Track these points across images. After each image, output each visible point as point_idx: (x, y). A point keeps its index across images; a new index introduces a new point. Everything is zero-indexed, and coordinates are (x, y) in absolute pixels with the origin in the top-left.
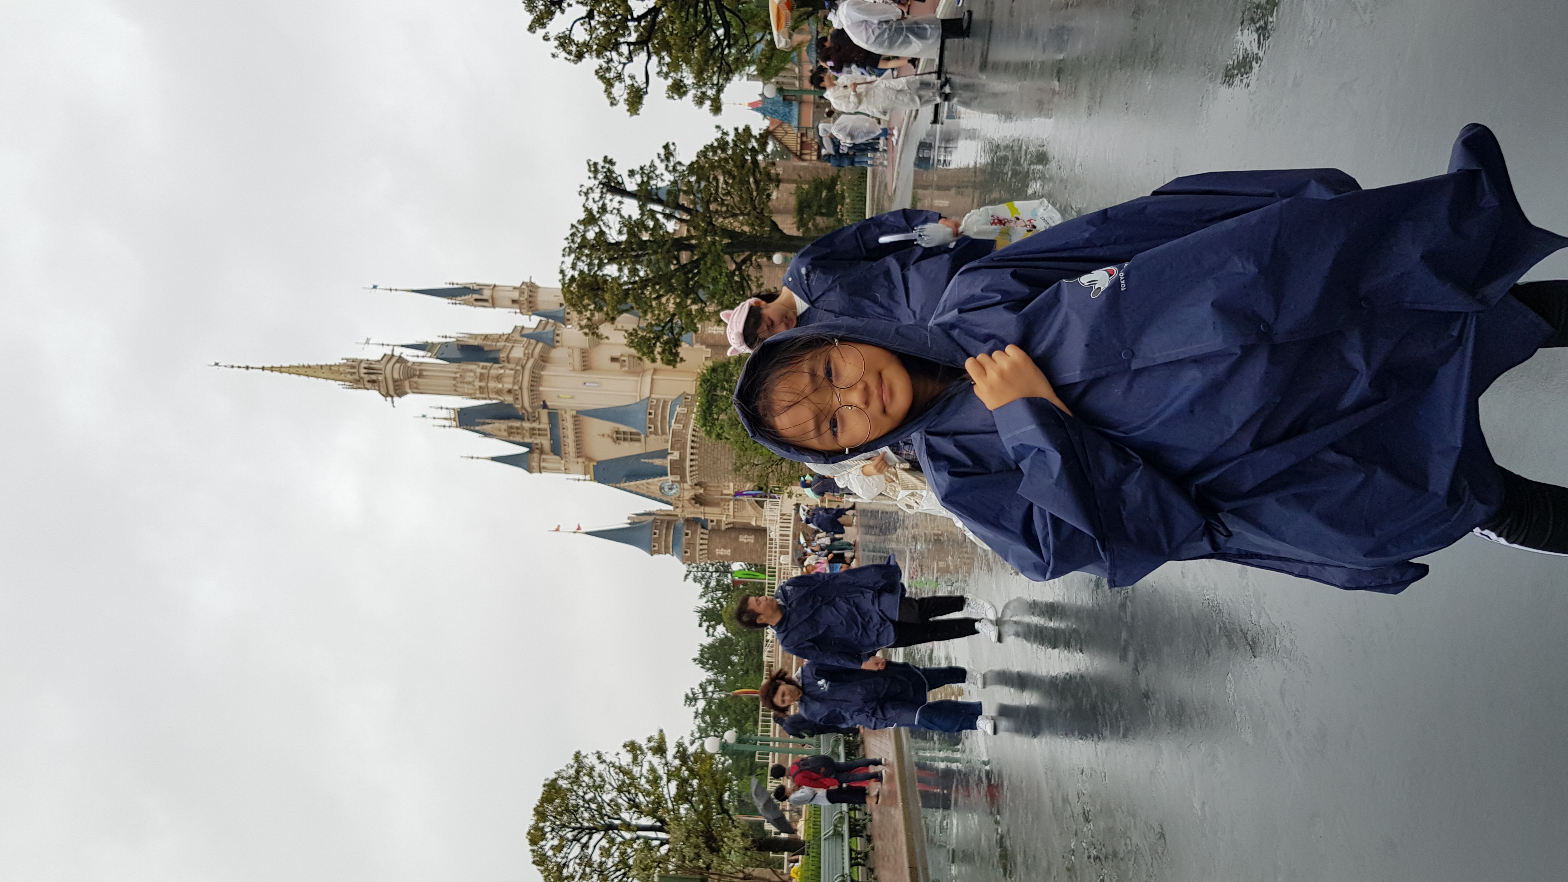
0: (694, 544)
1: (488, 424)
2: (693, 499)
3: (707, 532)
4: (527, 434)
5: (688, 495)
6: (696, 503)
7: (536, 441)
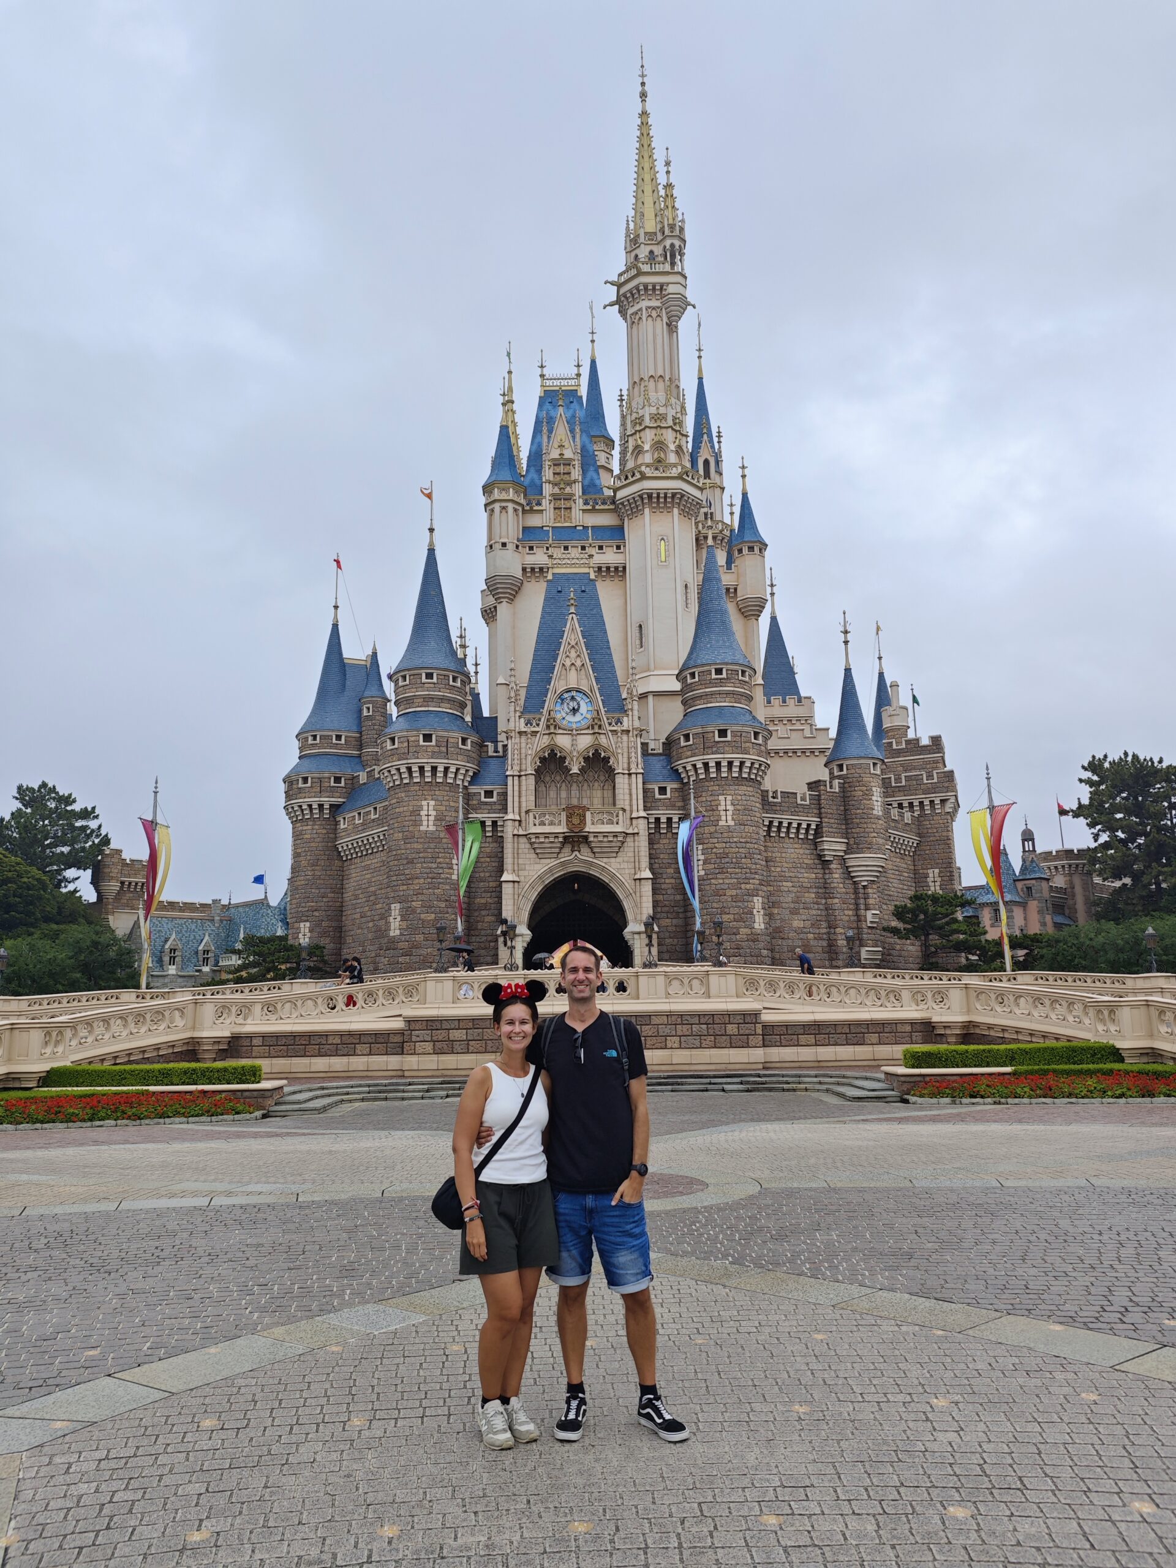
0: (447, 755)
1: (572, 431)
2: (553, 754)
3: (466, 784)
4: (556, 490)
5: (563, 741)
6: (543, 760)
7: (545, 503)
